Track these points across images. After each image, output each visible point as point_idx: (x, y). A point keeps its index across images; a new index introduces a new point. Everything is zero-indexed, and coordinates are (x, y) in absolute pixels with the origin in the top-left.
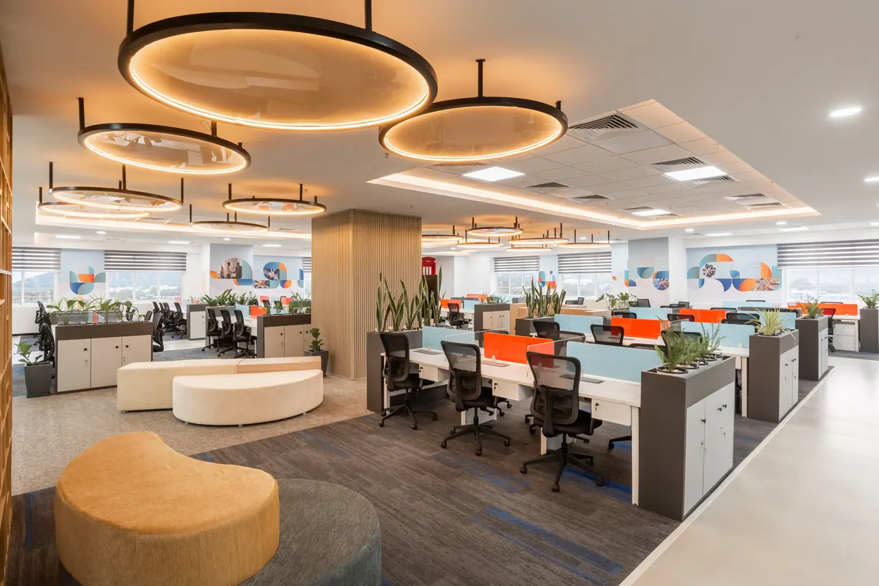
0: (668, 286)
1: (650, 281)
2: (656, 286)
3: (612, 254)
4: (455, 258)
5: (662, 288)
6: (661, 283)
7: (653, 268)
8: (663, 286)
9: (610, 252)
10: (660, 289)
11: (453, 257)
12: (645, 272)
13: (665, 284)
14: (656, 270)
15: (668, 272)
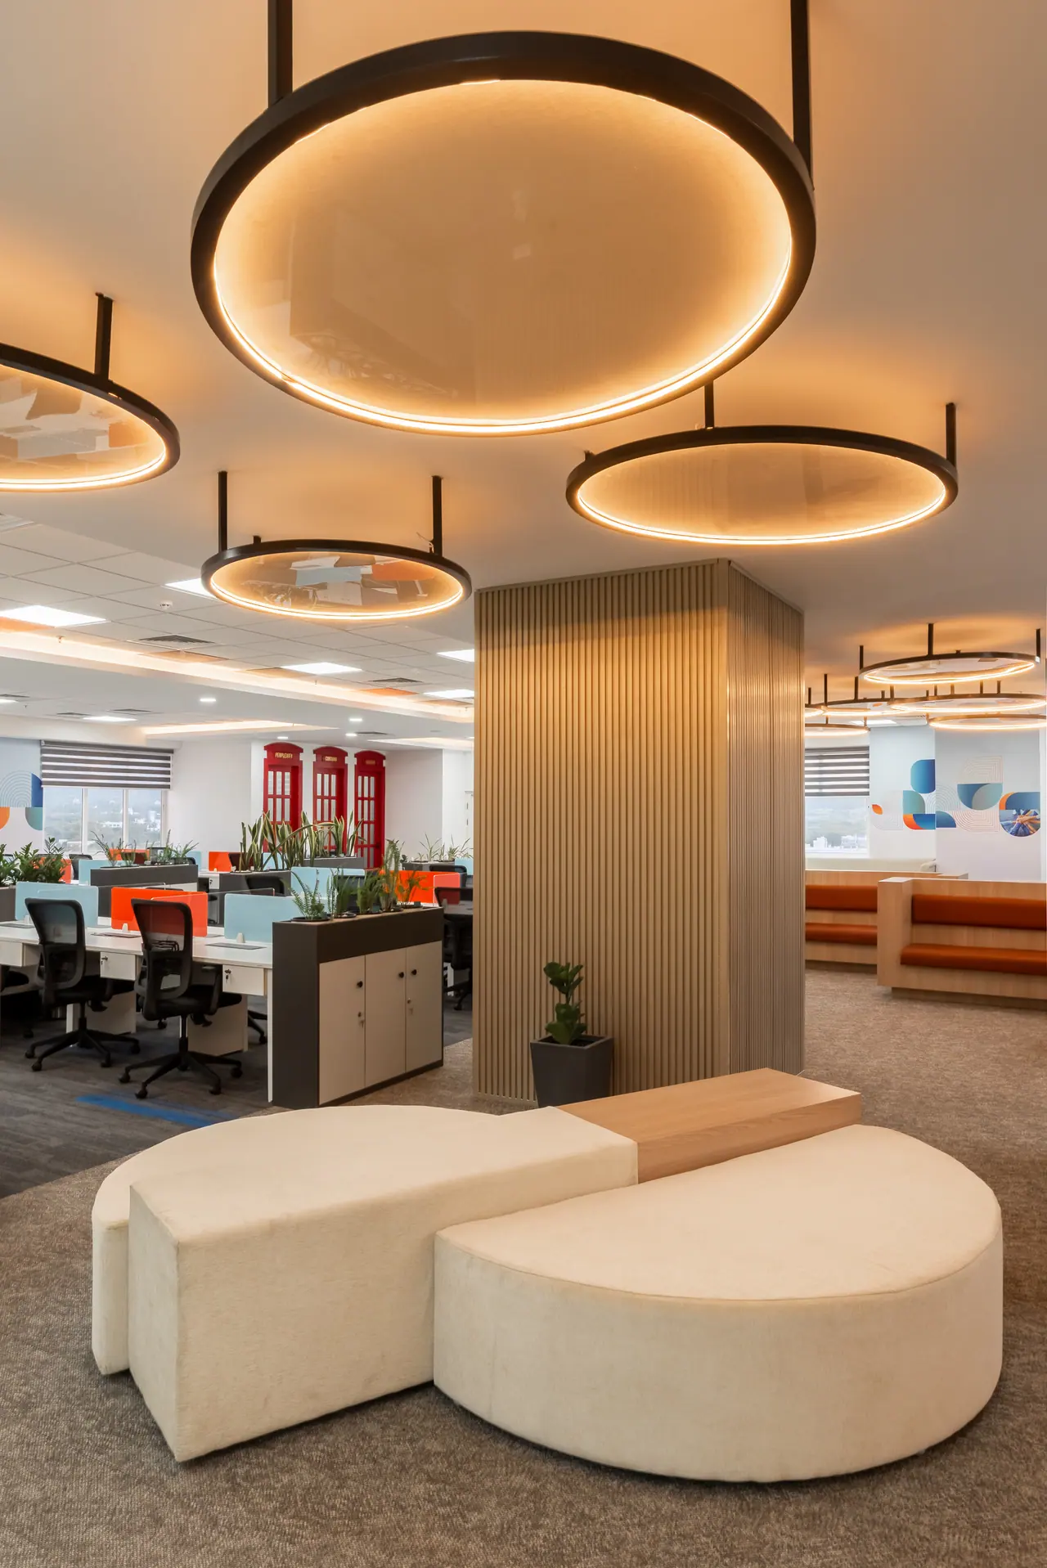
0: (1037, 827)
1: (992, 815)
2: (1006, 827)
3: (871, 752)
4: (445, 756)
5: (1022, 831)
6: (1019, 819)
7: (999, 786)
8: (1024, 827)
9: (867, 748)
10: (1016, 833)
11: (440, 751)
12: (976, 795)
13: (1030, 821)
14: (1008, 790)
15: (1036, 795)
